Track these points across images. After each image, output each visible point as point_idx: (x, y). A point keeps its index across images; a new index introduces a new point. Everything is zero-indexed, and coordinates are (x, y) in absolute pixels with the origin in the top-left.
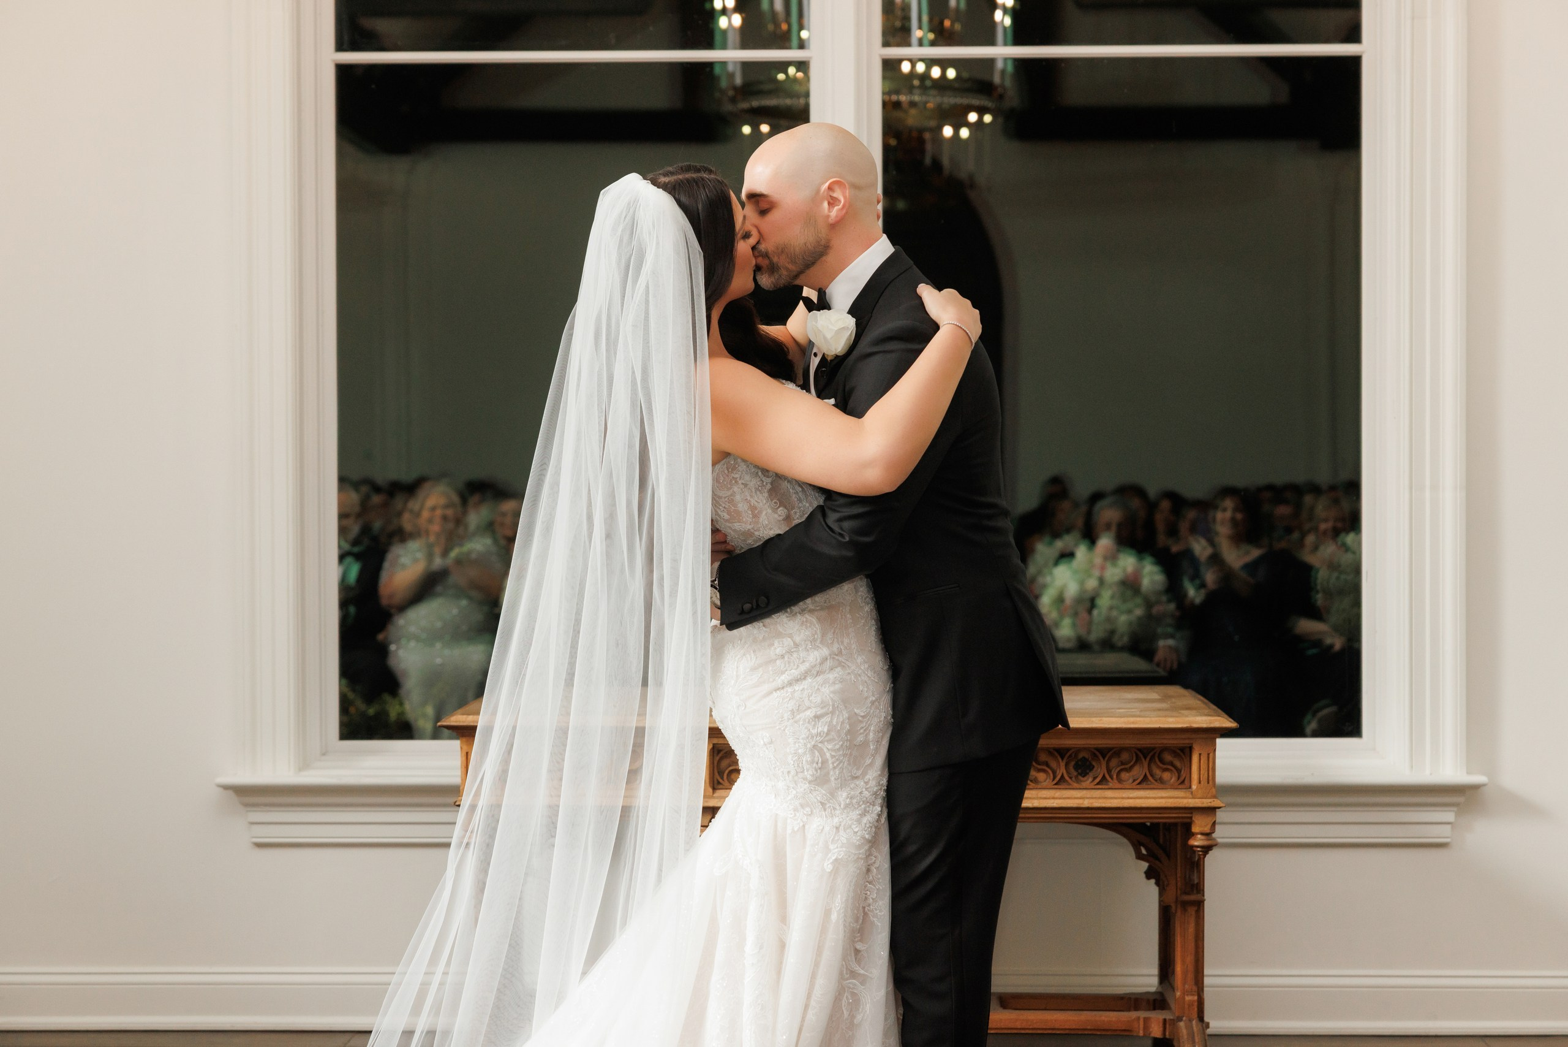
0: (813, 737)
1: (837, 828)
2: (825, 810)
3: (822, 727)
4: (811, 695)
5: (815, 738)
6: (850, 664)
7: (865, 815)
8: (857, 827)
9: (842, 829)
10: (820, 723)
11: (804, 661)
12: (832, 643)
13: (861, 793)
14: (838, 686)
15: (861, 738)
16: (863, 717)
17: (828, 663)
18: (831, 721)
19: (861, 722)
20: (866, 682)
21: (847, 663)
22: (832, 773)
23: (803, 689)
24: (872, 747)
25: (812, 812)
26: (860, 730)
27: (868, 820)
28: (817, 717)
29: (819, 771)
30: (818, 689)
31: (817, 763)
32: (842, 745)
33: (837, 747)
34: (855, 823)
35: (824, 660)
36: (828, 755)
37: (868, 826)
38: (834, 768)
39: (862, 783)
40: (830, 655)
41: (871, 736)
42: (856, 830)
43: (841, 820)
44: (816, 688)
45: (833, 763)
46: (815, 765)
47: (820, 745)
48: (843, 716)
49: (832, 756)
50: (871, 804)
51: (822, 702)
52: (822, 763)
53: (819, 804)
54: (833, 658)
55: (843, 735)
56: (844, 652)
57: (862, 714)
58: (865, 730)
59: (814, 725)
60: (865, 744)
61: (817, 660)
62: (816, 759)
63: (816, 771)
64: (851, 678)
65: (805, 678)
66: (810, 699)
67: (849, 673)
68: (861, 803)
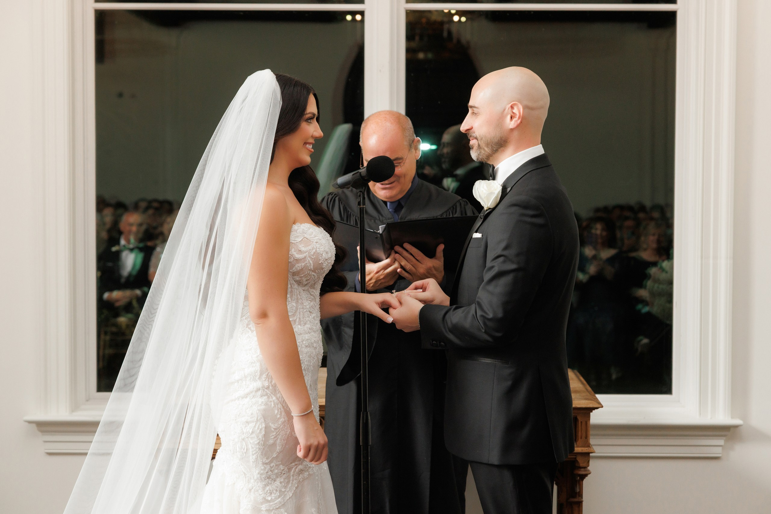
0: (243, 433)
1: (250, 490)
2: (246, 478)
3: (249, 429)
4: (247, 409)
5: (245, 434)
6: (273, 396)
7: (268, 485)
8: (262, 491)
9: (253, 491)
10: (249, 426)
11: (248, 387)
12: (265, 380)
13: (267, 472)
14: (263, 407)
15: (271, 442)
16: (275, 429)
17: (260, 393)
18: (255, 427)
19: (273, 432)
20: (280, 409)
21: (272, 395)
22: (251, 458)
23: (244, 404)
24: (278, 448)
25: (239, 476)
26: (272, 436)
27: (269, 488)
28: (248, 422)
29: (244, 454)
30: (252, 406)
31: (244, 449)
32: (259, 443)
33: (256, 443)
34: (261, 489)
35: (258, 390)
36: (250, 446)
37: (268, 492)
38: (253, 455)
39: (269, 467)
40: (262, 387)
41: (278, 441)
42: (261, 493)
43: (253, 486)
44: (251, 405)
45: (252, 452)
46: (242, 450)
47: (246, 439)
48: (262, 425)
49: (252, 448)
50: (272, 479)
51: (252, 414)
52: (247, 450)
53: (243, 473)
54: (264, 390)
55: (260, 437)
56: (271, 388)
57: (274, 427)
58: (275, 437)
59: (246, 426)
60: (274, 444)
61: (254, 388)
62: (243, 447)
63: (243, 453)
64: (271, 404)
65: (246, 397)
66: (246, 411)
67: (271, 401)
68: (267, 478)
